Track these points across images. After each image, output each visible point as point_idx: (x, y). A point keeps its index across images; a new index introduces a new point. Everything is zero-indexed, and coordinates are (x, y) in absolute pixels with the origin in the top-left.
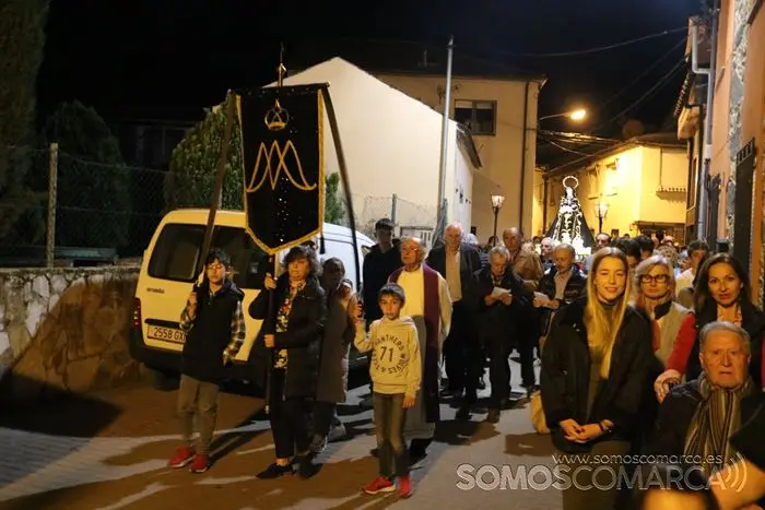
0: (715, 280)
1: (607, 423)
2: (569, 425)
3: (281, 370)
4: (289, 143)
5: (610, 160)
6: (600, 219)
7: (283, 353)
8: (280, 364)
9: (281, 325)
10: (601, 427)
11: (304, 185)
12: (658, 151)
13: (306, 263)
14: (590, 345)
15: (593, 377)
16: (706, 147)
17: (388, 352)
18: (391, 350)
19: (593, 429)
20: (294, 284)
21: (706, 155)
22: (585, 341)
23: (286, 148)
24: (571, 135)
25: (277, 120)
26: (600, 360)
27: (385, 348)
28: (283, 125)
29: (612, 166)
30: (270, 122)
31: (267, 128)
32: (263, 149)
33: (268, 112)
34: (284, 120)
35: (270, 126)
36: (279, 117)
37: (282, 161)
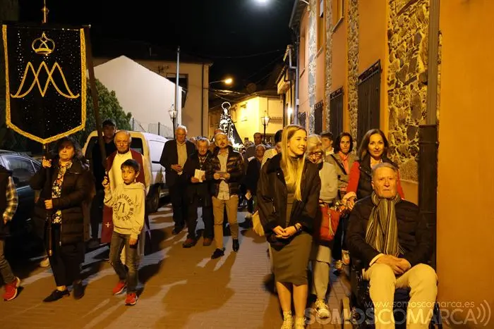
0: (373, 143)
1: (298, 225)
2: (278, 229)
3: (58, 225)
4: (56, 64)
5: (243, 103)
6: (265, 125)
7: (59, 213)
8: (57, 220)
9: (56, 193)
10: (296, 228)
11: (70, 95)
12: (266, 99)
13: (72, 149)
14: (287, 183)
15: (290, 200)
16: (297, 100)
17: (122, 206)
18: (124, 205)
19: (291, 230)
20: (64, 164)
21: (297, 103)
22: (283, 181)
23: (54, 67)
24: (226, 91)
25: (44, 46)
26: (293, 191)
27: (121, 203)
28: (50, 51)
29: (244, 106)
30: (36, 47)
31: (34, 51)
32: (30, 67)
33: (35, 41)
34: (50, 47)
35: (36, 51)
36: (45, 44)
37: (50, 77)
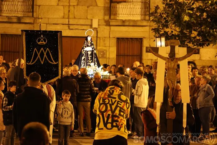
4: (48, 49)
11: (53, 62)
17: (66, 112)
18: (68, 112)
23: (47, 51)
25: (42, 41)
27: (65, 111)
28: (45, 43)
31: (38, 44)
32: (35, 50)
33: (38, 38)
34: (45, 41)
35: (39, 43)
36: (43, 40)
37: (45, 55)
